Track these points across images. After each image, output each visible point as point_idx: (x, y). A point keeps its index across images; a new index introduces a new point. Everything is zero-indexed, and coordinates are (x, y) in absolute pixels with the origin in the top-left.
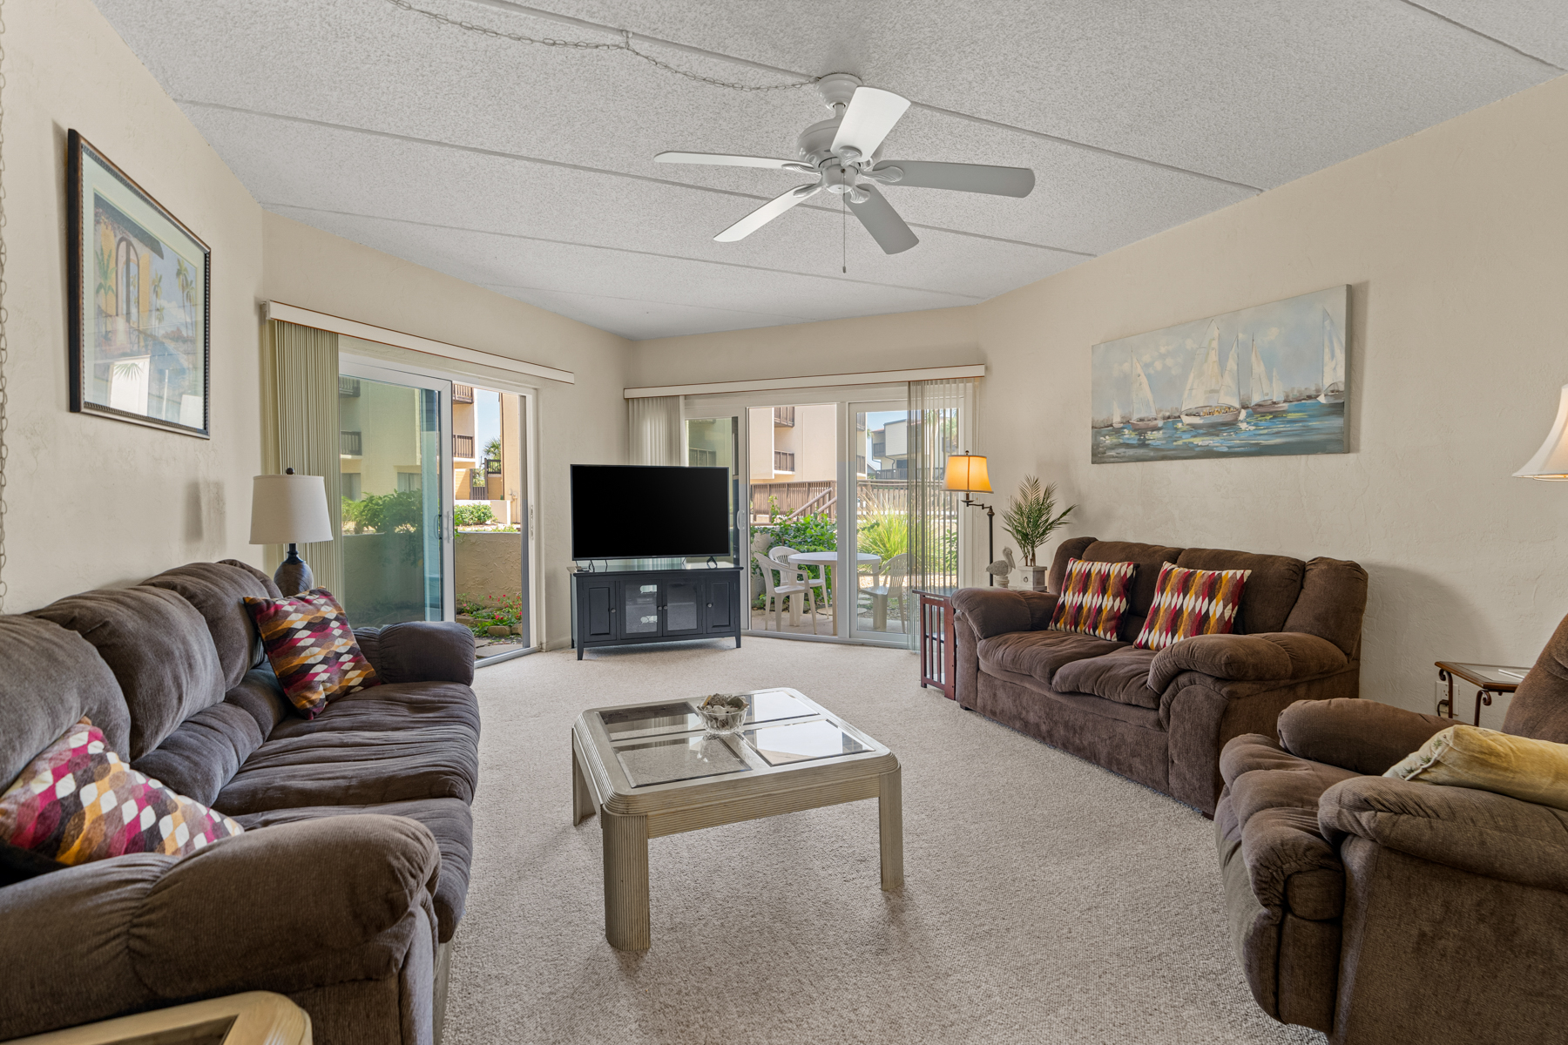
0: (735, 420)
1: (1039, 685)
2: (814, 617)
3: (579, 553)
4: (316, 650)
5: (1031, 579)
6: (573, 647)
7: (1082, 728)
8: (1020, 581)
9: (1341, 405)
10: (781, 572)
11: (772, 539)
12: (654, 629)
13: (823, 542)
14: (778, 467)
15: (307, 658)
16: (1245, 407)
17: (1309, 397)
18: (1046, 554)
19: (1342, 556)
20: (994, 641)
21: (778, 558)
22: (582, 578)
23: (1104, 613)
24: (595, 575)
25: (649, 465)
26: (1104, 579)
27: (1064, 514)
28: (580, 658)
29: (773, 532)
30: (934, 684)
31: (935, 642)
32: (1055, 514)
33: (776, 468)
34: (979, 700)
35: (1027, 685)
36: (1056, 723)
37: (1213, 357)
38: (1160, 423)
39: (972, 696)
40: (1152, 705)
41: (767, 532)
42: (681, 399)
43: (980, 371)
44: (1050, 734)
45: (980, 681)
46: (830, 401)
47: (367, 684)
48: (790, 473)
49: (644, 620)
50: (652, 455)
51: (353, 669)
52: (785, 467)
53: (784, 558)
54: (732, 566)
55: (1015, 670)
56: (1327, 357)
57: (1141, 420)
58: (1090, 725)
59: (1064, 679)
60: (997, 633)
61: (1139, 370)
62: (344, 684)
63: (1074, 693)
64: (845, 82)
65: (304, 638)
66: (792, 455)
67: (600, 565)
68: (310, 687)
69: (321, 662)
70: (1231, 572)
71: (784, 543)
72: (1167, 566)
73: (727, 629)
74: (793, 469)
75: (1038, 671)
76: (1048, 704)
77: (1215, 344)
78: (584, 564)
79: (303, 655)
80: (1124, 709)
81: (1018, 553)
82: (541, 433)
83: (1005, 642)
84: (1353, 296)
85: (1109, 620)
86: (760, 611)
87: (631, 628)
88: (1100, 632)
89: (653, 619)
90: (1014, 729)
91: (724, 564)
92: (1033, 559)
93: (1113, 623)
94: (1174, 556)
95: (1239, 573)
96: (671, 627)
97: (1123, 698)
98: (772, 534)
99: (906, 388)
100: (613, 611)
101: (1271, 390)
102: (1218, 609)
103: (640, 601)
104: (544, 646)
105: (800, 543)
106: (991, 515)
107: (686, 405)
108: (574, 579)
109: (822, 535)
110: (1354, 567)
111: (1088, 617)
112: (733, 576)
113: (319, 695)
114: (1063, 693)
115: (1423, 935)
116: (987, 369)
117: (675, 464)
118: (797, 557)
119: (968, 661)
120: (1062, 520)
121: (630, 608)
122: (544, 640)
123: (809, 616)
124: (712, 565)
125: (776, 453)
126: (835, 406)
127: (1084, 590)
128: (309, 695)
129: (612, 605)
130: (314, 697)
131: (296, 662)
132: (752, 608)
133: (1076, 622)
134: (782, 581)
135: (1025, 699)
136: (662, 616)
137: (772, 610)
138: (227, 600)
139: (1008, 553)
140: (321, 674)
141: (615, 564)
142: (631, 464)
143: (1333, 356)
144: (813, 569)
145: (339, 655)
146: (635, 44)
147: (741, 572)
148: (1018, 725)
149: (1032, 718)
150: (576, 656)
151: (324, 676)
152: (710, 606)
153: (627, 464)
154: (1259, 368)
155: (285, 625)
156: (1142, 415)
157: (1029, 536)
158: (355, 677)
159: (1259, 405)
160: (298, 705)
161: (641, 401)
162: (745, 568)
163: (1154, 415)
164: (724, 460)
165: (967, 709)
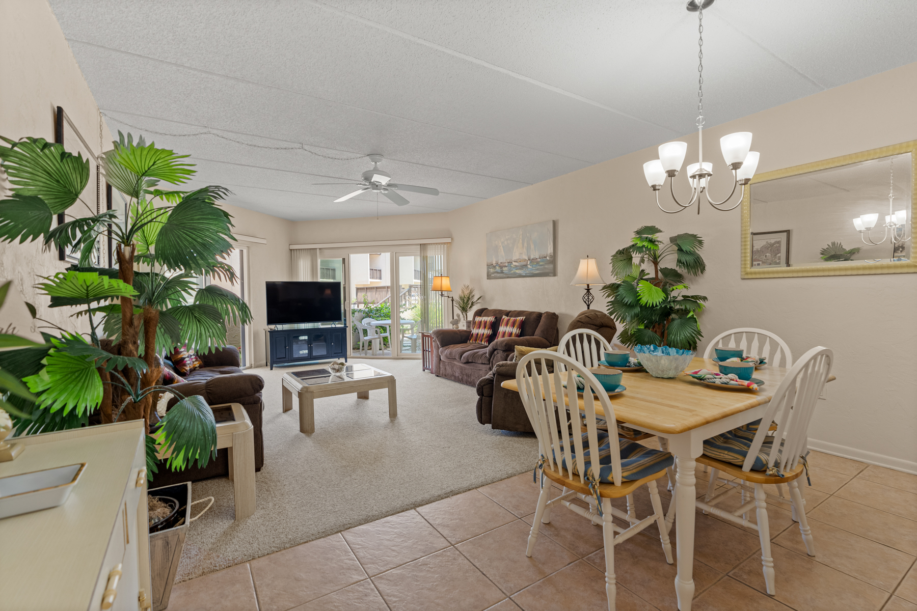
0: (344, 259)
1: (458, 362)
2: (383, 352)
3: (270, 322)
5: (465, 325)
6: (267, 366)
7: (471, 375)
8: (462, 326)
9: (553, 260)
10: (368, 330)
11: (364, 315)
12: (307, 355)
13: (387, 316)
14: (372, 277)
15: (183, 355)
16: (529, 260)
17: (545, 257)
18: (471, 315)
19: (552, 311)
20: (445, 348)
21: (367, 324)
22: (272, 333)
23: (485, 336)
24: (278, 331)
25: (302, 281)
26: (486, 323)
27: (478, 299)
28: (271, 369)
29: (364, 312)
30: (427, 369)
31: (427, 352)
32: (475, 299)
33: (370, 278)
34: (441, 372)
35: (455, 363)
36: (463, 375)
37: (521, 241)
38: (507, 264)
39: (439, 370)
40: (488, 363)
41: (361, 312)
42: (318, 250)
43: (449, 240)
44: (462, 379)
45: (441, 364)
46: (388, 252)
47: (200, 367)
48: (379, 280)
49: (301, 352)
50: (304, 275)
51: (196, 361)
52: (376, 277)
53: (369, 324)
54: (343, 326)
55: (451, 357)
56: (549, 244)
57: (501, 263)
58: (473, 373)
59: (464, 358)
60: (446, 345)
61: (500, 244)
63: (467, 363)
64: (378, 157)
66: (380, 270)
67: (280, 327)
68: (185, 365)
69: (188, 357)
70: (520, 318)
71: (370, 317)
72: (504, 317)
73: (341, 354)
74: (380, 278)
75: (457, 356)
76: (461, 368)
77: (521, 237)
78: (272, 327)
79: (181, 354)
80: (481, 365)
81: (461, 316)
82: (251, 267)
83: (449, 348)
84: (555, 224)
85: (486, 338)
86: (358, 350)
87: (295, 356)
88: (483, 343)
89: (306, 351)
90: (452, 380)
91: (339, 325)
92: (467, 318)
93: (487, 339)
94: (508, 314)
95: (522, 318)
96: (314, 354)
97: (480, 362)
98: (364, 313)
99: (419, 246)
100: (287, 347)
101: (535, 255)
102: (515, 330)
103: (299, 343)
104: (253, 366)
105: (378, 317)
106: (453, 301)
107: (320, 252)
108: (268, 334)
109: (389, 312)
110: (554, 314)
111: (480, 337)
112: (343, 330)
113: (188, 368)
114: (465, 363)
115: (505, 394)
116: (452, 239)
117: (315, 281)
118: (375, 322)
119: (437, 357)
120: (478, 301)
121: (295, 347)
122: (253, 363)
123: (381, 351)
124: (333, 326)
125: (370, 269)
126: (389, 253)
127: (479, 328)
128: (185, 368)
129: (287, 345)
130: (187, 369)
132: (353, 349)
133: (476, 340)
134: (368, 335)
135: (455, 368)
136: (310, 350)
137: (363, 350)
139: (458, 316)
140: (188, 361)
141: (286, 327)
142: (293, 281)
143: (550, 244)
144: (383, 328)
145: (191, 356)
146: (306, 147)
147: (347, 328)
148: (453, 378)
149: (457, 375)
150: (270, 369)
152: (333, 344)
153: (291, 281)
154: (532, 247)
156: (502, 261)
157: (464, 309)
158: (197, 364)
159: (533, 259)
160: (182, 371)
161: (298, 251)
162: (349, 327)
163: (505, 261)
164: (339, 278)
165: (437, 376)
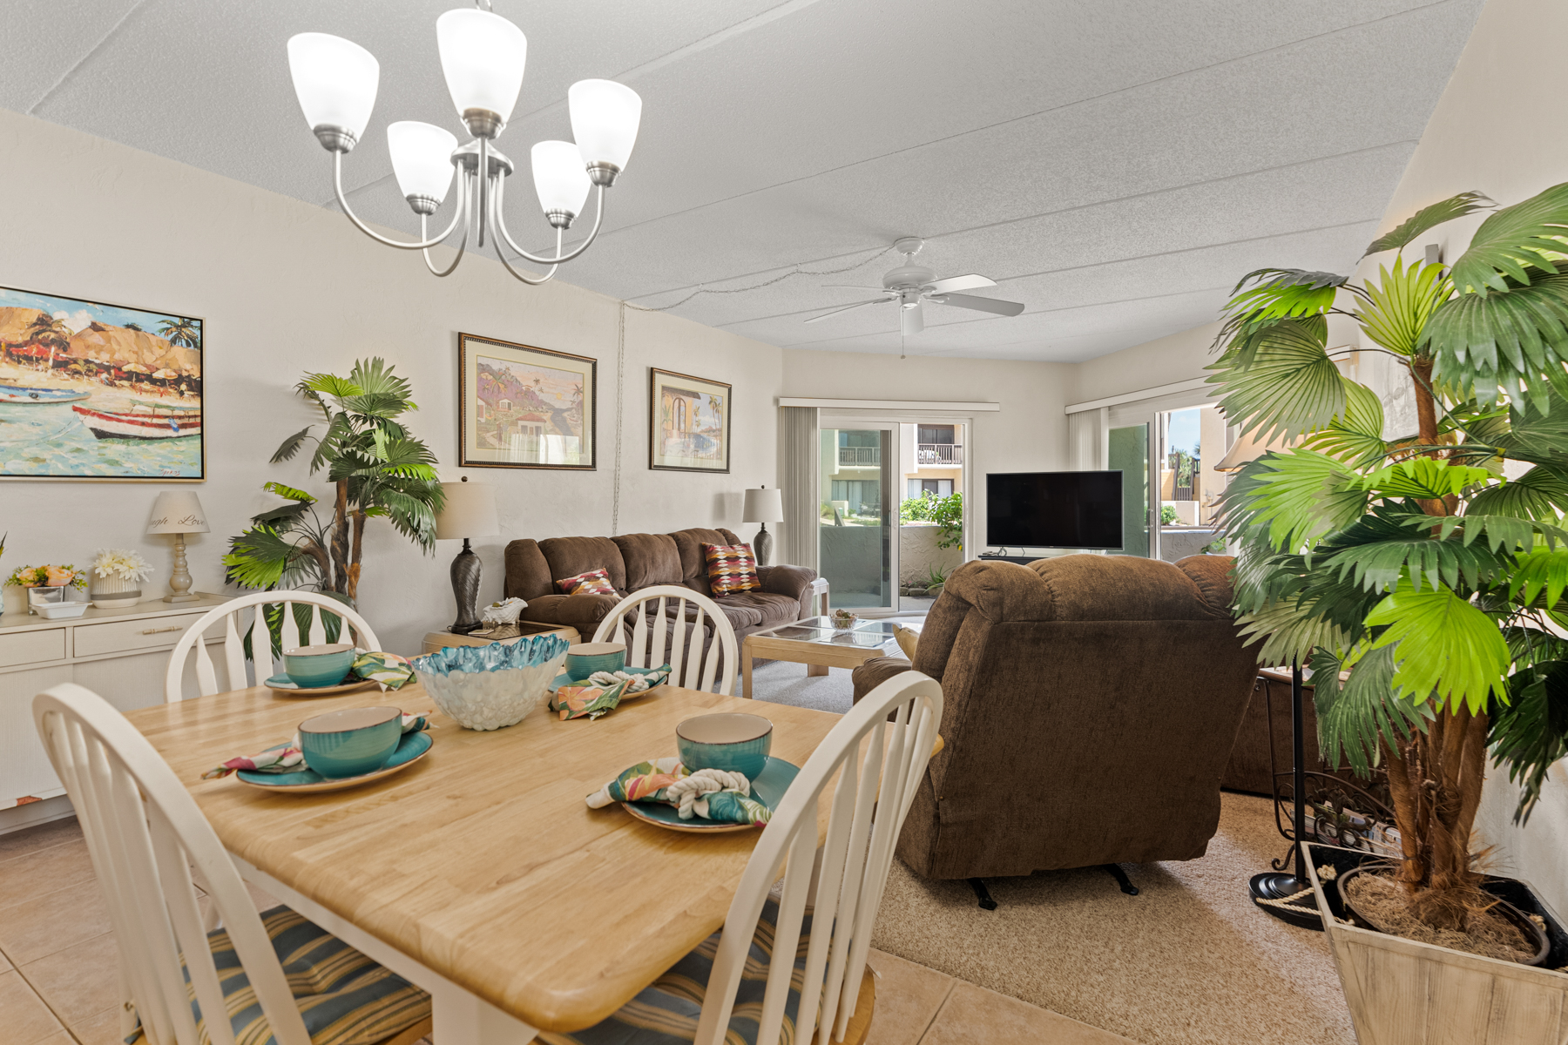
4: (726, 569)
62: (740, 588)
65: (723, 563)
131: (716, 573)
138: (693, 542)
151: (728, 581)
155: (715, 557)
